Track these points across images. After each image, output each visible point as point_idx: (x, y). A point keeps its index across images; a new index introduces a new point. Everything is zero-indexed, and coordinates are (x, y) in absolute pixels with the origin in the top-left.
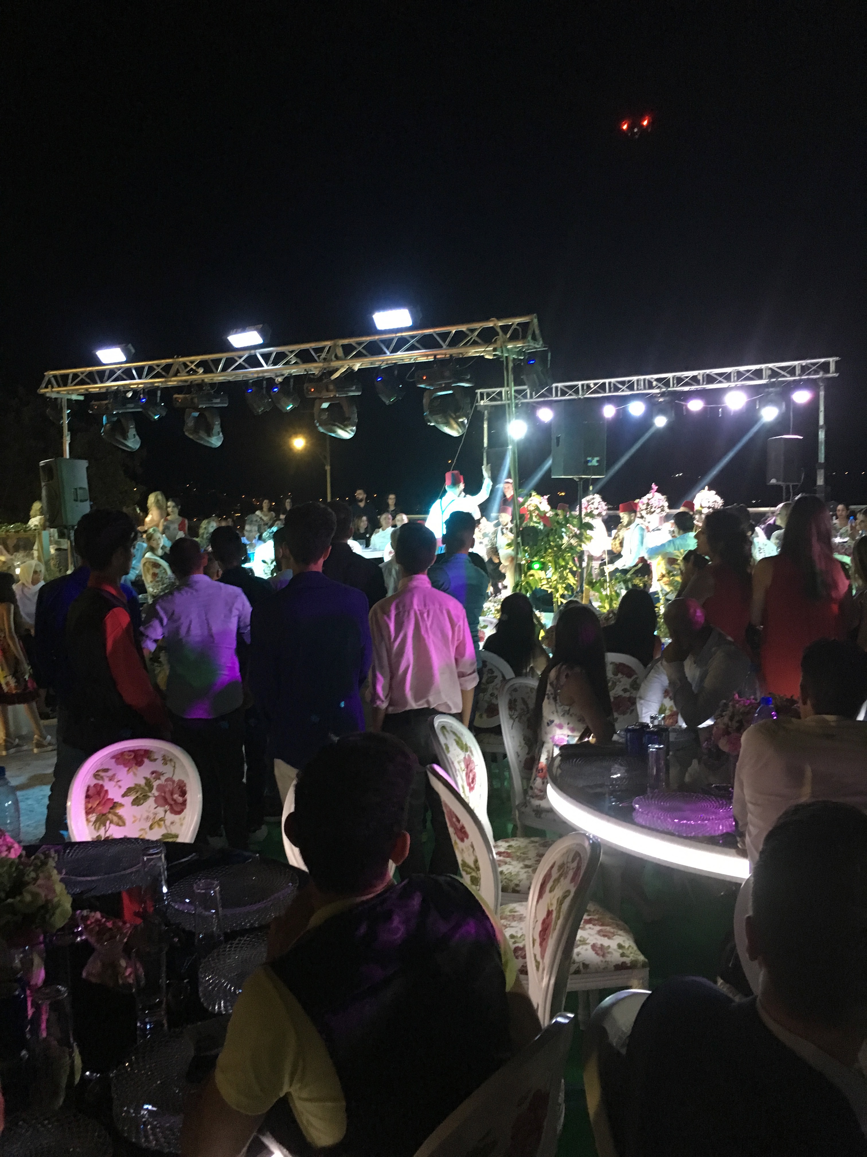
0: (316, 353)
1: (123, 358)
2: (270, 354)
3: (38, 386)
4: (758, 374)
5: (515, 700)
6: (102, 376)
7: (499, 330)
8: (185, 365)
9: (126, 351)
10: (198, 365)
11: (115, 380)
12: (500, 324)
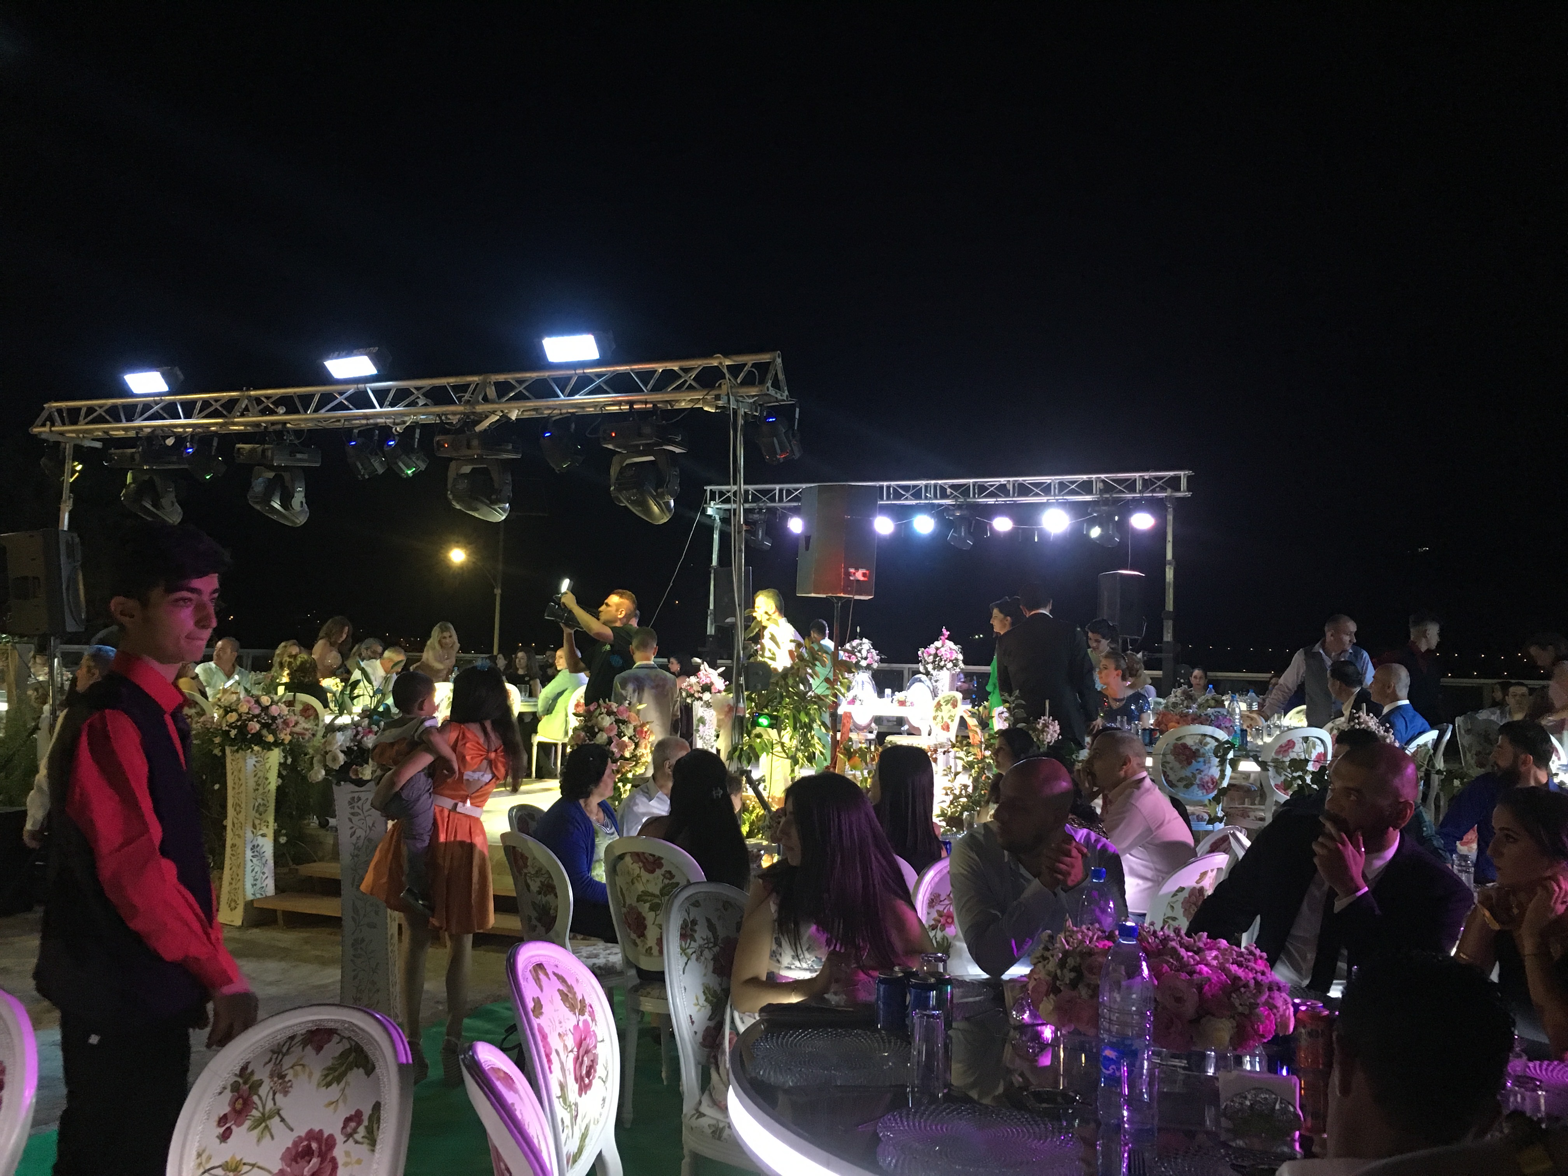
0: (456, 392)
1: (165, 388)
4: (1086, 488)
7: (725, 371)
8: (259, 401)
9: (168, 377)
10: (277, 402)
11: (152, 418)
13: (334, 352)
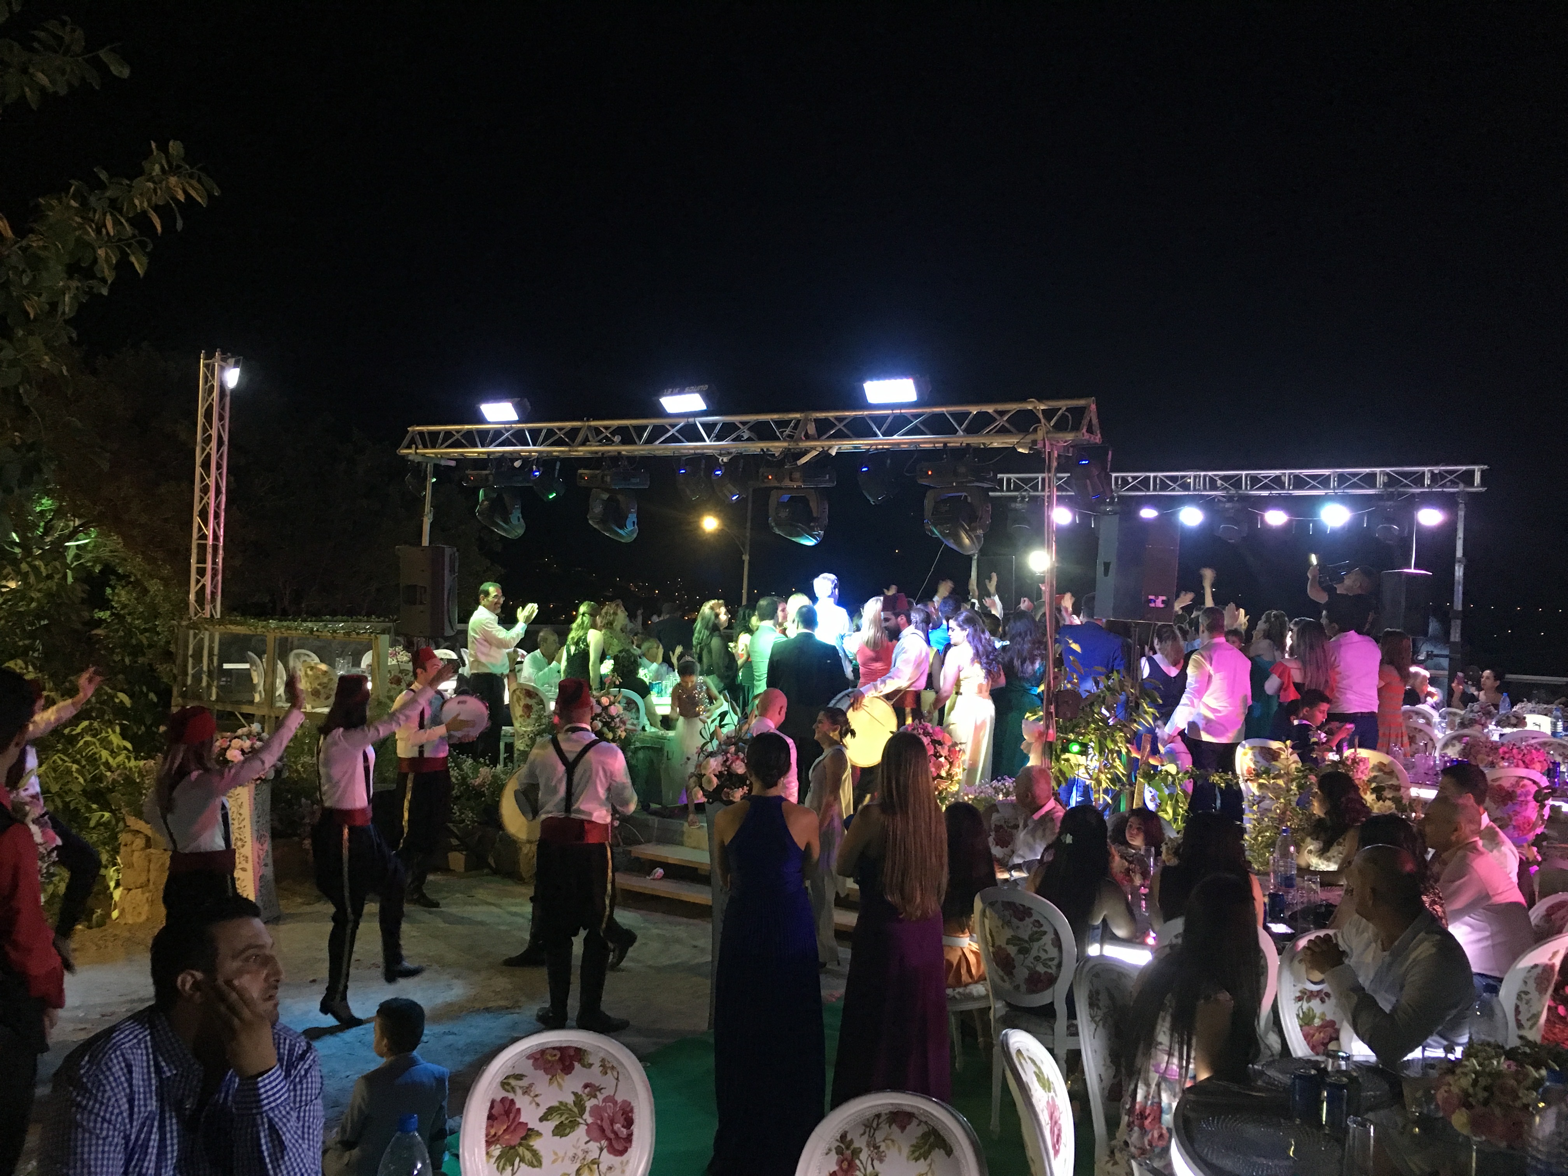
0: (778, 428)
1: (515, 417)
2: (714, 424)
3: (398, 445)
4: (1370, 480)
5: (1098, 993)
6: (485, 438)
7: (1041, 416)
8: (597, 431)
9: (518, 407)
10: (613, 433)
11: (501, 444)
12: (1043, 407)
13: (667, 388)
